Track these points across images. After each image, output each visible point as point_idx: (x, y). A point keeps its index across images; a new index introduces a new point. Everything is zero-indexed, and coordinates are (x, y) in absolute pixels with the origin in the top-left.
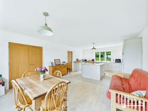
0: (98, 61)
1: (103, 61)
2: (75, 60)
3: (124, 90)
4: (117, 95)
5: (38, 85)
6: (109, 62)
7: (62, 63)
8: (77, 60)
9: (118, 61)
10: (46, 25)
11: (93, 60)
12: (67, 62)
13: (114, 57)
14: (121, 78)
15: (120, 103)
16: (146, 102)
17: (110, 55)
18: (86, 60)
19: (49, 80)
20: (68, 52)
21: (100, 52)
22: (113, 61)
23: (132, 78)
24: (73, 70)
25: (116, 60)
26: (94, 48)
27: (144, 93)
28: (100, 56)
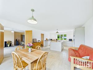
0: (59, 40)
1: (62, 40)
2: (45, 40)
3: (77, 56)
4: (74, 59)
5: (29, 55)
6: (65, 40)
7: (37, 41)
8: (47, 39)
9: (71, 40)
10: (33, 17)
11: (57, 39)
12: (40, 41)
13: (68, 38)
14: (74, 50)
15: (76, 64)
16: (90, 62)
17: (66, 36)
18: (52, 40)
19: (34, 52)
20: (41, 34)
21: (60, 34)
22: (67, 40)
23: (80, 50)
24: (44, 46)
25: (69, 39)
26: (57, 32)
27: (88, 57)
28: (60, 37)
